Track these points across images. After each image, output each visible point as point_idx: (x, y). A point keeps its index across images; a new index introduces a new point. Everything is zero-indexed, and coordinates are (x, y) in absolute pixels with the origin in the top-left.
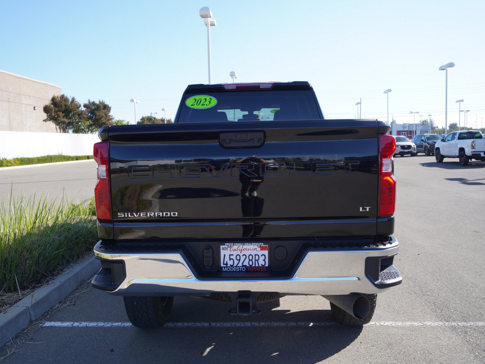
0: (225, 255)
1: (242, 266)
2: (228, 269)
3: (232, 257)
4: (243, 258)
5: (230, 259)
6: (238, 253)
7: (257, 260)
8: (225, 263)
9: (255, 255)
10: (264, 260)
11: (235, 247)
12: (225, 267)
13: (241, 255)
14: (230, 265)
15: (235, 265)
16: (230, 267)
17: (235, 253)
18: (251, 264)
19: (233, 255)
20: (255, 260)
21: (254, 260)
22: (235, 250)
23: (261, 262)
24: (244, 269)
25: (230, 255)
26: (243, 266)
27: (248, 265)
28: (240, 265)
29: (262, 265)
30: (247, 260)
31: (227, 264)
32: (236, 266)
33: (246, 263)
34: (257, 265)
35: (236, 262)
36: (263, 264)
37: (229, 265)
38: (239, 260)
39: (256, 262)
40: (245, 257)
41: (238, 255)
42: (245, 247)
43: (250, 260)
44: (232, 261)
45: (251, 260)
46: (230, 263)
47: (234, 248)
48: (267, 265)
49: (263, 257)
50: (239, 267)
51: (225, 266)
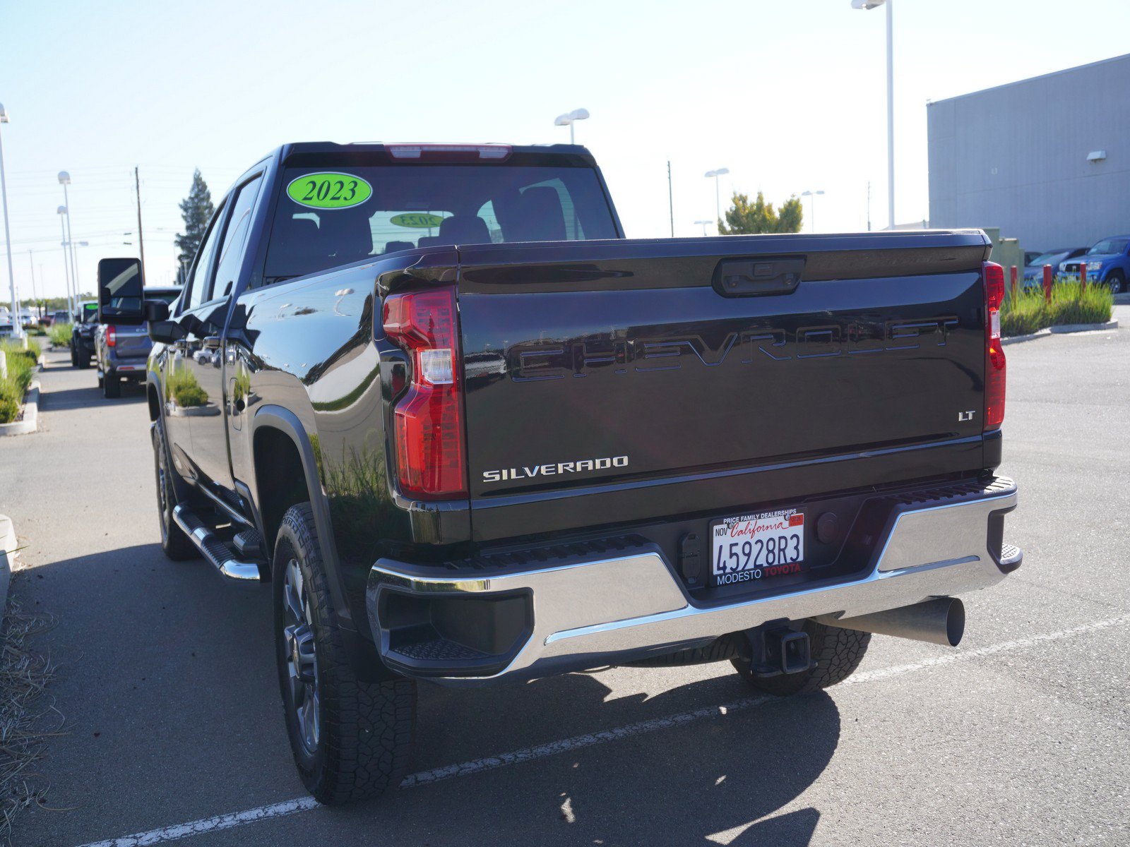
0: (721, 547)
1: (753, 567)
2: (728, 579)
3: (735, 550)
4: (756, 548)
5: (732, 555)
6: (747, 537)
7: (783, 550)
8: (721, 565)
9: (780, 538)
10: (796, 548)
11: (742, 526)
12: (721, 576)
13: (753, 542)
14: (731, 568)
15: (740, 568)
16: (731, 574)
17: (741, 540)
18: (770, 561)
19: (736, 544)
20: (780, 550)
21: (776, 551)
22: (741, 531)
23: (790, 553)
24: (758, 573)
25: (732, 545)
26: (756, 566)
27: (765, 565)
28: (750, 565)
29: (791, 559)
30: (764, 552)
31: (724, 568)
32: (743, 570)
33: (762, 561)
34: (782, 561)
35: (743, 559)
36: (794, 557)
37: (728, 570)
38: (749, 555)
39: (782, 553)
40: (759, 544)
41: (748, 543)
42: (761, 522)
43: (769, 551)
44: (735, 557)
45: (772, 551)
46: (731, 563)
47: (739, 529)
48: (801, 558)
49: (795, 539)
50: (748, 570)
51: (721, 572)
